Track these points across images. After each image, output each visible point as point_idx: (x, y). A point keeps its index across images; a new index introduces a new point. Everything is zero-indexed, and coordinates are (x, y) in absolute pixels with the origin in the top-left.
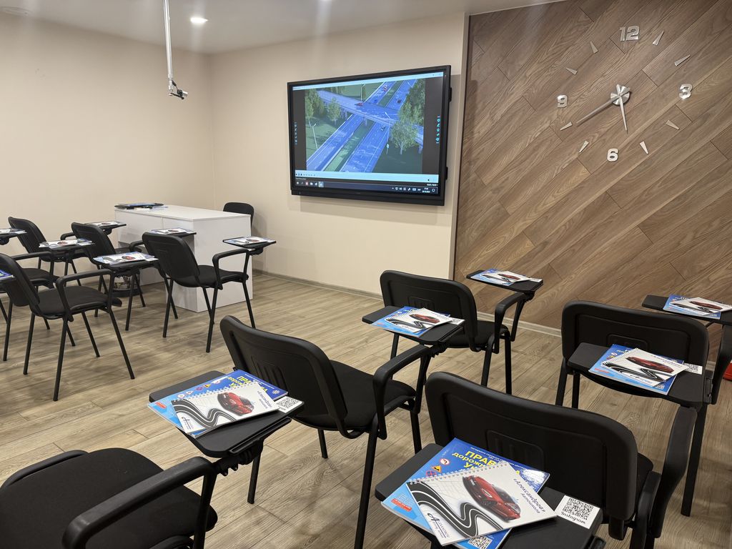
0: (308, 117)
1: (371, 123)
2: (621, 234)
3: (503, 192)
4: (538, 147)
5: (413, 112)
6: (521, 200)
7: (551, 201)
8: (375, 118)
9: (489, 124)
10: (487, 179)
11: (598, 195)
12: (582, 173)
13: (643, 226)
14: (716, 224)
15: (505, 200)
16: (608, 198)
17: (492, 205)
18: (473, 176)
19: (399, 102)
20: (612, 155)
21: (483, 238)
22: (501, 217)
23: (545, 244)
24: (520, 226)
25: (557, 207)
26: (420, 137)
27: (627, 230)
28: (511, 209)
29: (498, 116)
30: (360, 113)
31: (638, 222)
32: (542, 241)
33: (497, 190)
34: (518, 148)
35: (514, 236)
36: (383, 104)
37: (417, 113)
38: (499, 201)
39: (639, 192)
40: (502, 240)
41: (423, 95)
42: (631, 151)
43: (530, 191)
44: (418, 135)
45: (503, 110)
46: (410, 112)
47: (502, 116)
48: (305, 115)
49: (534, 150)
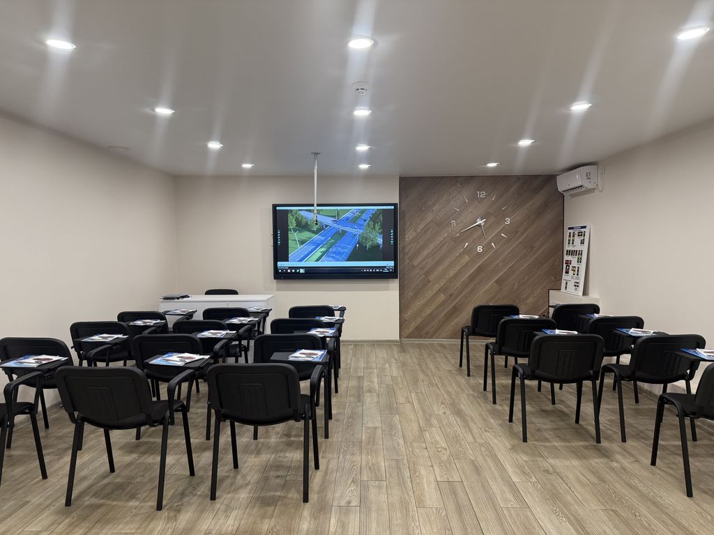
0: (290, 227)
1: (344, 232)
2: (487, 287)
3: (425, 270)
4: (443, 246)
5: (375, 227)
6: (436, 273)
7: (452, 273)
8: (347, 229)
9: (414, 234)
10: (416, 263)
11: (475, 268)
12: (467, 258)
13: (497, 282)
14: (526, 278)
15: (428, 273)
16: (480, 270)
17: (420, 277)
18: (407, 261)
19: (365, 221)
20: (480, 249)
21: (416, 295)
22: (426, 283)
23: (451, 295)
24: (437, 287)
25: (456, 276)
26: (380, 241)
27: (490, 284)
28: (431, 278)
29: (419, 230)
30: (335, 225)
31: (494, 280)
32: (450, 293)
33: (422, 269)
34: (432, 246)
35: (434, 293)
36: (353, 221)
37: (377, 227)
38: (424, 274)
39: (493, 266)
40: (427, 296)
41: (381, 218)
42: (487, 248)
43: (441, 268)
44: (379, 239)
45: (422, 226)
46: (372, 227)
47: (421, 230)
48: (288, 226)
49: (441, 247)
